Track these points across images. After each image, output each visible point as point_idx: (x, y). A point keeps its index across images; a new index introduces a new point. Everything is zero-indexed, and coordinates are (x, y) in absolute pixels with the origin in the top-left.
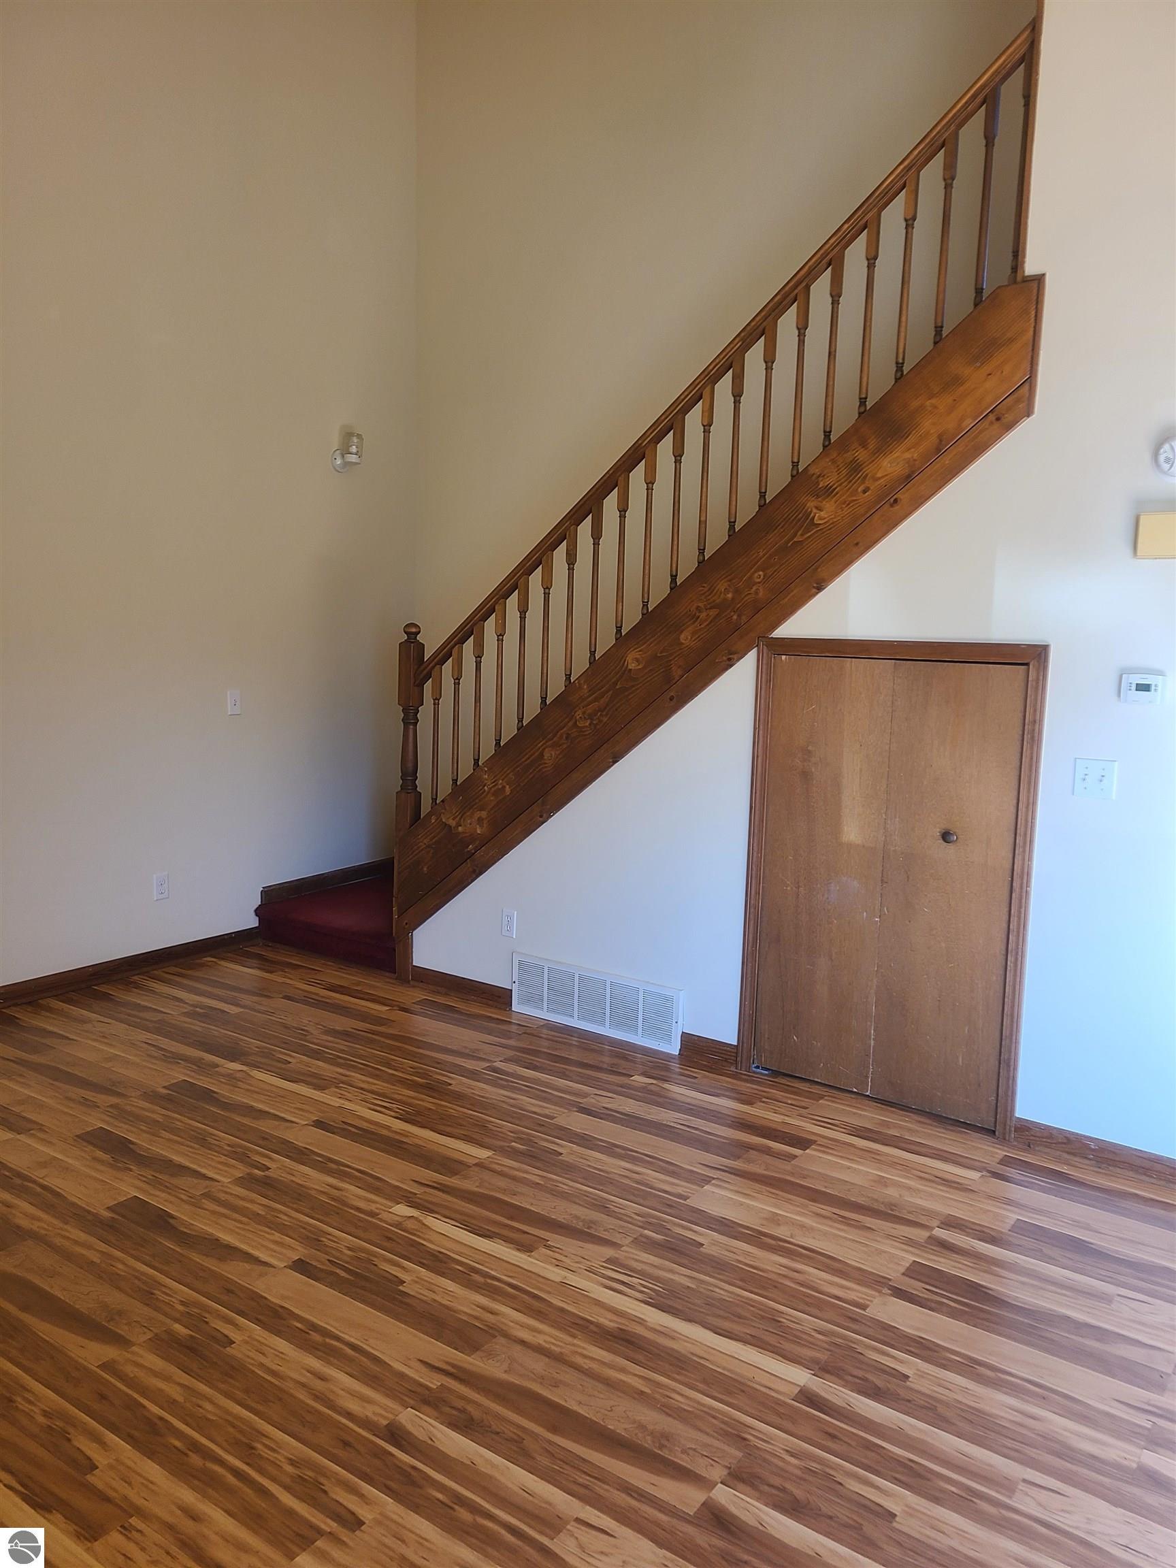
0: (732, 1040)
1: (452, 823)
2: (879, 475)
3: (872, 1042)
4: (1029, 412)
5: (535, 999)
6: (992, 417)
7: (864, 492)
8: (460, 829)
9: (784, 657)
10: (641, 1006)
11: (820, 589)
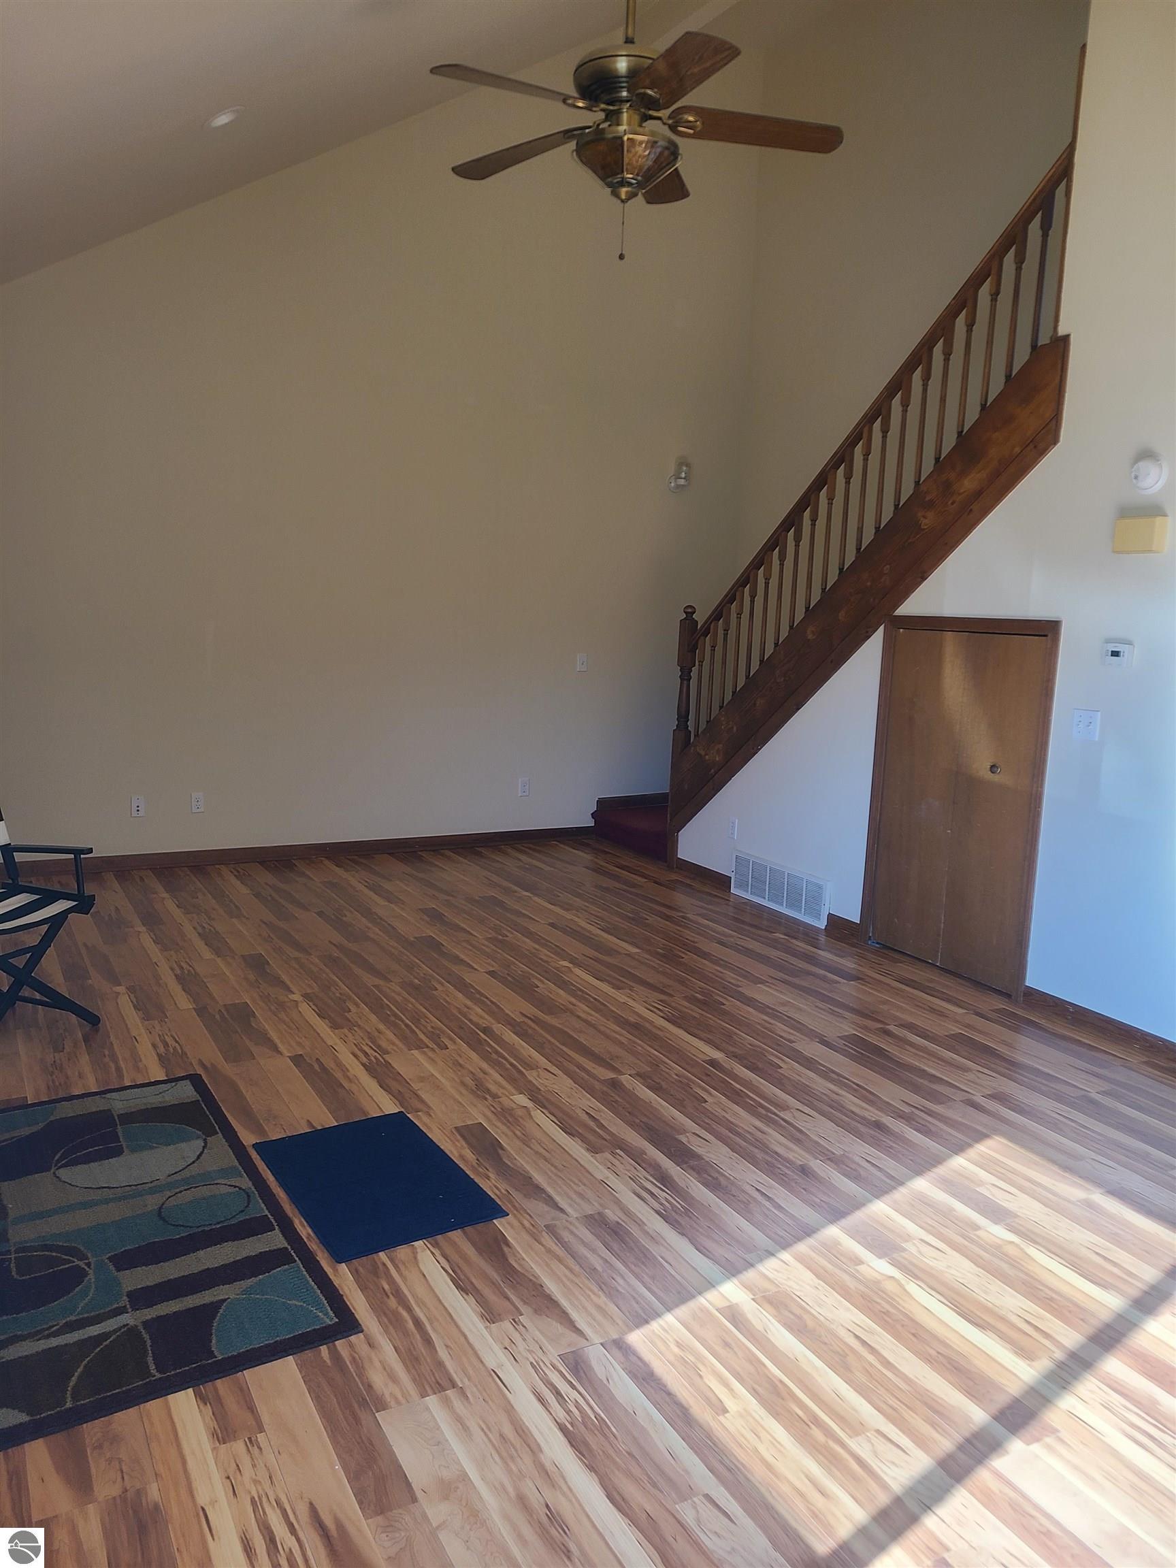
0: (856, 919)
1: (703, 753)
2: (962, 491)
3: (942, 925)
4: (1055, 441)
5: (742, 885)
6: (1032, 446)
7: (952, 504)
8: (707, 757)
9: (901, 630)
10: (804, 892)
11: (924, 579)
